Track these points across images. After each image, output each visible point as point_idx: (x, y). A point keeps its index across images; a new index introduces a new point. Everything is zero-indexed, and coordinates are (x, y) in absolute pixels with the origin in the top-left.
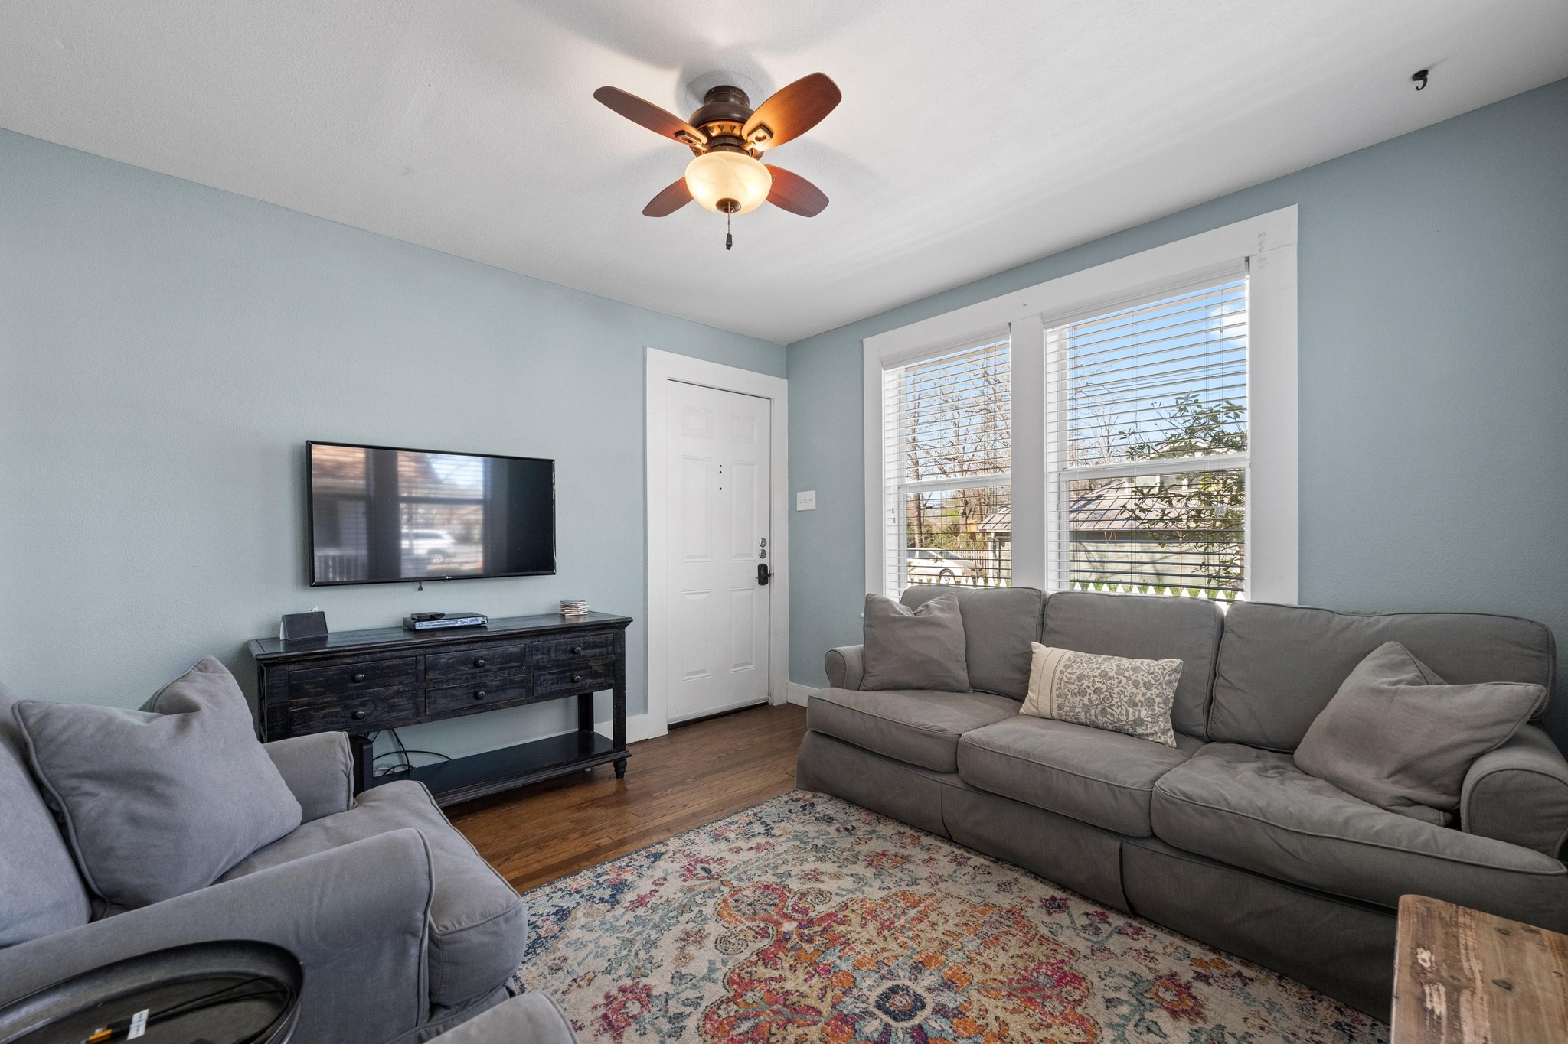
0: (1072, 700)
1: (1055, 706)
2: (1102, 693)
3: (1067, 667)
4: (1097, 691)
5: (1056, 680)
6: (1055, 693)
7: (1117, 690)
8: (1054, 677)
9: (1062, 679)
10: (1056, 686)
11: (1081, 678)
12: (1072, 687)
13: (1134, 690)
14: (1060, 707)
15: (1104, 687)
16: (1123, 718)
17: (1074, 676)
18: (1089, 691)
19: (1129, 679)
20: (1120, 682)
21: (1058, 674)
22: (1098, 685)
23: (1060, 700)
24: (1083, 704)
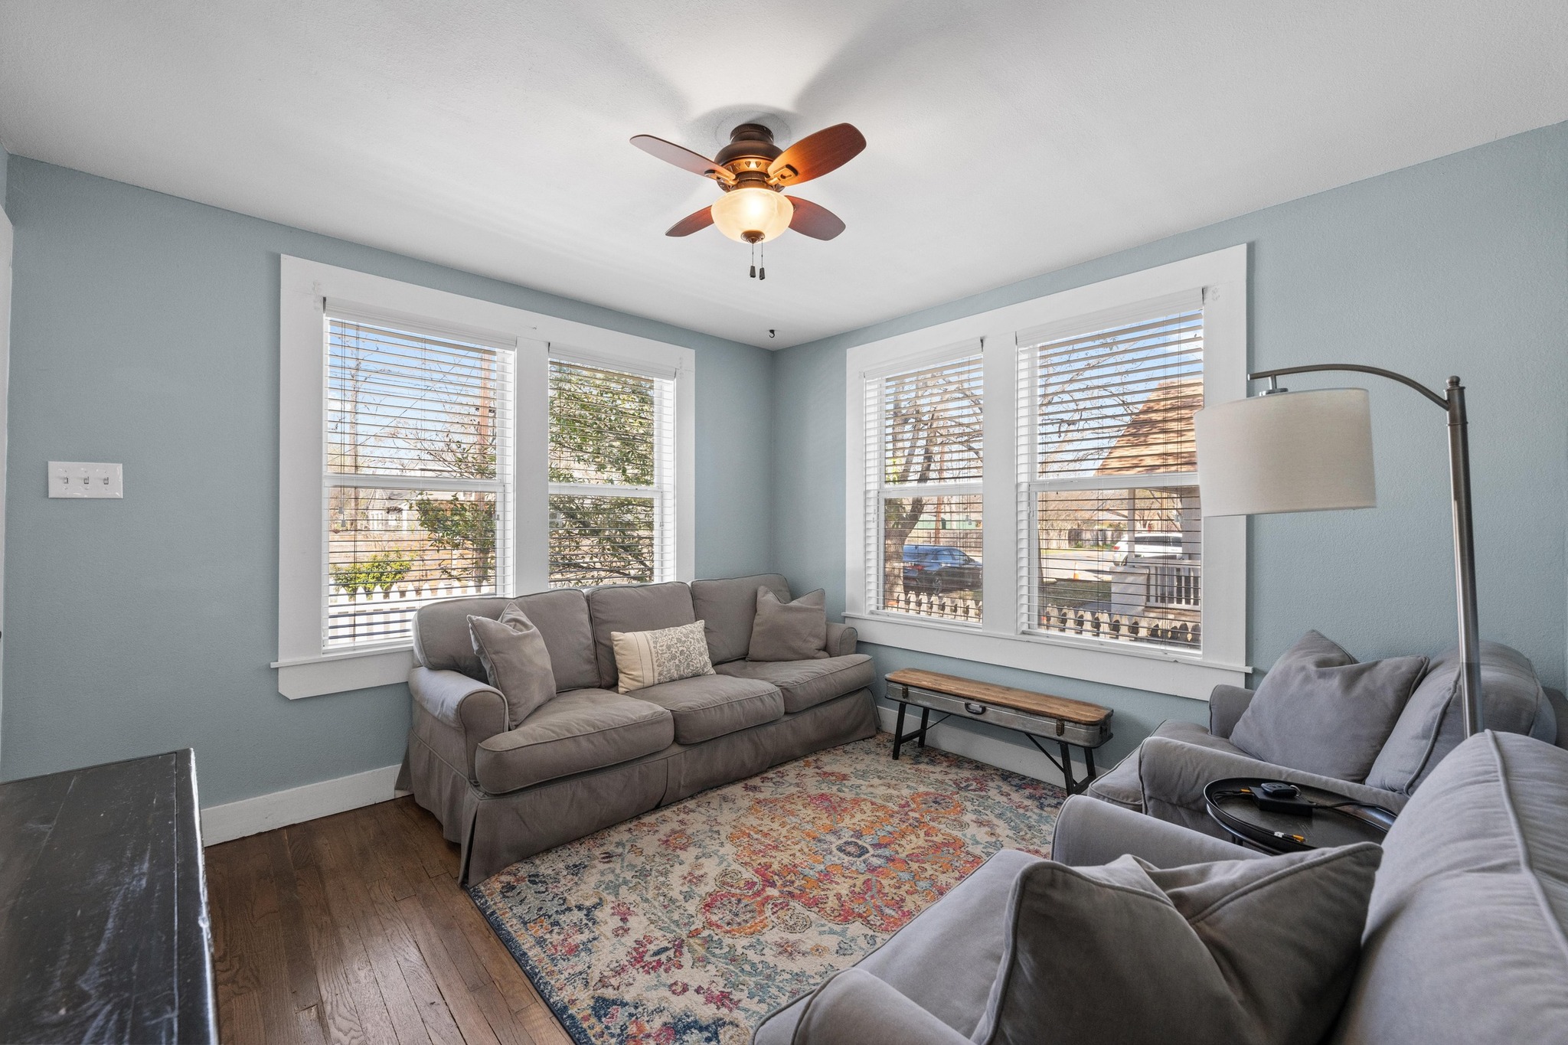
0: (668, 665)
1: (656, 674)
2: (685, 653)
3: (655, 642)
4: (682, 652)
5: (654, 655)
6: (655, 664)
7: (692, 648)
8: (651, 653)
9: (657, 653)
10: (655, 659)
11: (669, 647)
12: (665, 655)
13: (699, 645)
14: (660, 674)
15: (685, 649)
16: (698, 665)
17: (664, 648)
18: (678, 655)
19: (693, 639)
20: (691, 643)
21: (653, 650)
22: (681, 649)
23: (660, 668)
24: (676, 665)
